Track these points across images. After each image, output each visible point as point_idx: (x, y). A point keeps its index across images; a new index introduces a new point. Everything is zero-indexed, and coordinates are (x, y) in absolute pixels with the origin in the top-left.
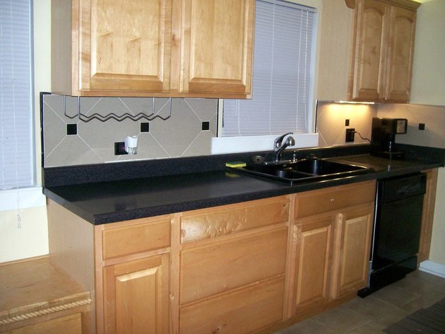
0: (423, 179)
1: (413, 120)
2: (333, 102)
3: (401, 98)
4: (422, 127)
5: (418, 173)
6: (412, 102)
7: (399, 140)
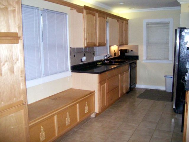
0: (136, 63)
1: (130, 49)
2: (112, 46)
3: (126, 44)
4: (132, 51)
5: (134, 62)
6: (128, 45)
7: (126, 54)
